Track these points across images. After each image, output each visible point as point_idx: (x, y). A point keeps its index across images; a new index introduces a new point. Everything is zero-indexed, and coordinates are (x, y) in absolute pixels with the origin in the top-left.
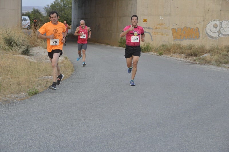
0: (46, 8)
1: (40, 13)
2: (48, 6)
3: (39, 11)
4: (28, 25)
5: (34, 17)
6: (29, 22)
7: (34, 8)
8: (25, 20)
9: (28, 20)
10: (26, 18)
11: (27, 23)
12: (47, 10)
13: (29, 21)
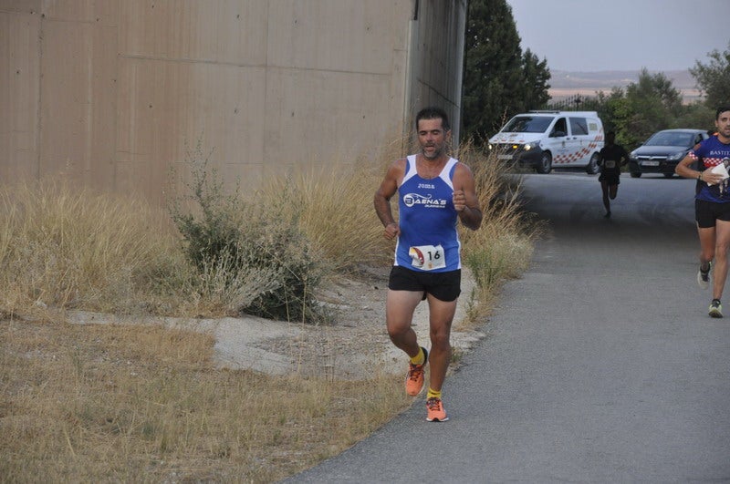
0: (702, 69)
1: (672, 96)
2: (716, 56)
3: (668, 84)
4: (593, 151)
5: (633, 113)
6: (597, 139)
7: (644, 72)
8: (581, 128)
9: (594, 127)
10: (584, 120)
11: (586, 145)
12: (708, 80)
13: (602, 134)
